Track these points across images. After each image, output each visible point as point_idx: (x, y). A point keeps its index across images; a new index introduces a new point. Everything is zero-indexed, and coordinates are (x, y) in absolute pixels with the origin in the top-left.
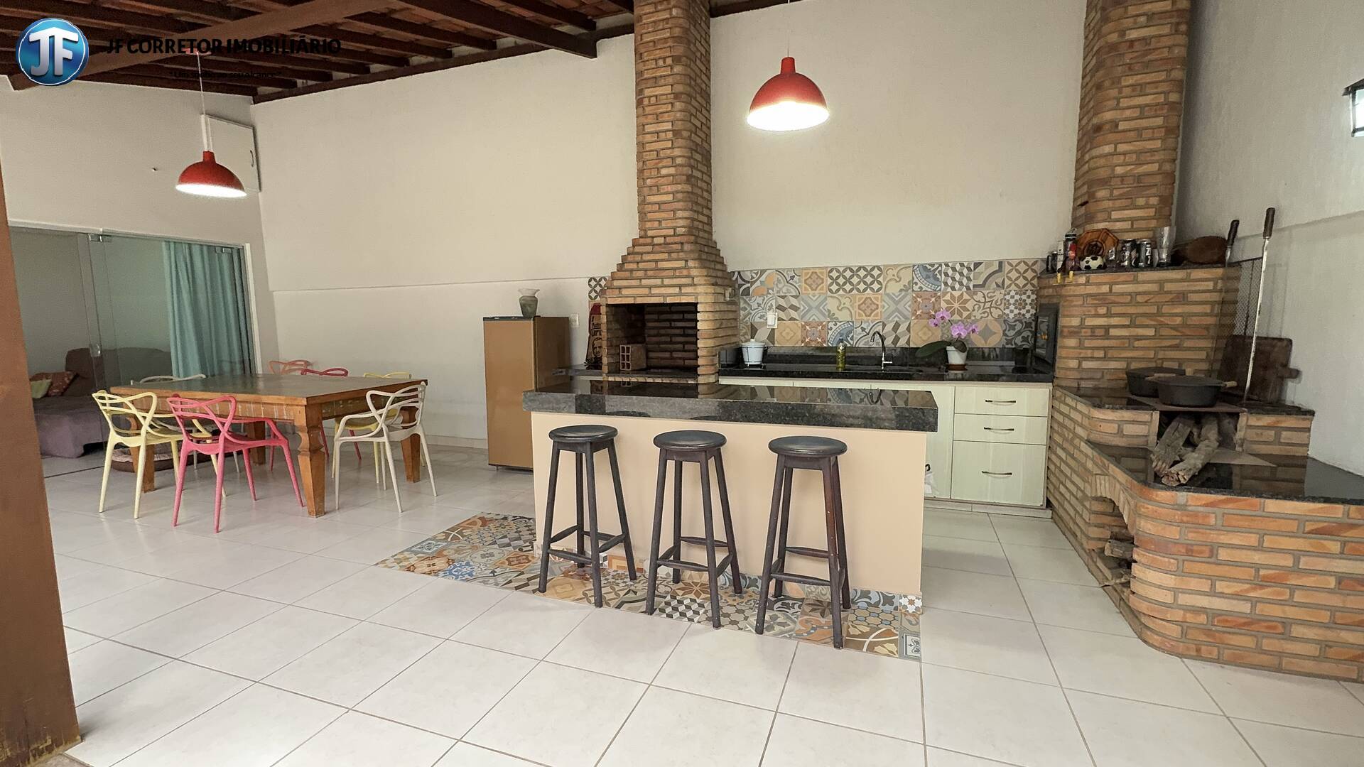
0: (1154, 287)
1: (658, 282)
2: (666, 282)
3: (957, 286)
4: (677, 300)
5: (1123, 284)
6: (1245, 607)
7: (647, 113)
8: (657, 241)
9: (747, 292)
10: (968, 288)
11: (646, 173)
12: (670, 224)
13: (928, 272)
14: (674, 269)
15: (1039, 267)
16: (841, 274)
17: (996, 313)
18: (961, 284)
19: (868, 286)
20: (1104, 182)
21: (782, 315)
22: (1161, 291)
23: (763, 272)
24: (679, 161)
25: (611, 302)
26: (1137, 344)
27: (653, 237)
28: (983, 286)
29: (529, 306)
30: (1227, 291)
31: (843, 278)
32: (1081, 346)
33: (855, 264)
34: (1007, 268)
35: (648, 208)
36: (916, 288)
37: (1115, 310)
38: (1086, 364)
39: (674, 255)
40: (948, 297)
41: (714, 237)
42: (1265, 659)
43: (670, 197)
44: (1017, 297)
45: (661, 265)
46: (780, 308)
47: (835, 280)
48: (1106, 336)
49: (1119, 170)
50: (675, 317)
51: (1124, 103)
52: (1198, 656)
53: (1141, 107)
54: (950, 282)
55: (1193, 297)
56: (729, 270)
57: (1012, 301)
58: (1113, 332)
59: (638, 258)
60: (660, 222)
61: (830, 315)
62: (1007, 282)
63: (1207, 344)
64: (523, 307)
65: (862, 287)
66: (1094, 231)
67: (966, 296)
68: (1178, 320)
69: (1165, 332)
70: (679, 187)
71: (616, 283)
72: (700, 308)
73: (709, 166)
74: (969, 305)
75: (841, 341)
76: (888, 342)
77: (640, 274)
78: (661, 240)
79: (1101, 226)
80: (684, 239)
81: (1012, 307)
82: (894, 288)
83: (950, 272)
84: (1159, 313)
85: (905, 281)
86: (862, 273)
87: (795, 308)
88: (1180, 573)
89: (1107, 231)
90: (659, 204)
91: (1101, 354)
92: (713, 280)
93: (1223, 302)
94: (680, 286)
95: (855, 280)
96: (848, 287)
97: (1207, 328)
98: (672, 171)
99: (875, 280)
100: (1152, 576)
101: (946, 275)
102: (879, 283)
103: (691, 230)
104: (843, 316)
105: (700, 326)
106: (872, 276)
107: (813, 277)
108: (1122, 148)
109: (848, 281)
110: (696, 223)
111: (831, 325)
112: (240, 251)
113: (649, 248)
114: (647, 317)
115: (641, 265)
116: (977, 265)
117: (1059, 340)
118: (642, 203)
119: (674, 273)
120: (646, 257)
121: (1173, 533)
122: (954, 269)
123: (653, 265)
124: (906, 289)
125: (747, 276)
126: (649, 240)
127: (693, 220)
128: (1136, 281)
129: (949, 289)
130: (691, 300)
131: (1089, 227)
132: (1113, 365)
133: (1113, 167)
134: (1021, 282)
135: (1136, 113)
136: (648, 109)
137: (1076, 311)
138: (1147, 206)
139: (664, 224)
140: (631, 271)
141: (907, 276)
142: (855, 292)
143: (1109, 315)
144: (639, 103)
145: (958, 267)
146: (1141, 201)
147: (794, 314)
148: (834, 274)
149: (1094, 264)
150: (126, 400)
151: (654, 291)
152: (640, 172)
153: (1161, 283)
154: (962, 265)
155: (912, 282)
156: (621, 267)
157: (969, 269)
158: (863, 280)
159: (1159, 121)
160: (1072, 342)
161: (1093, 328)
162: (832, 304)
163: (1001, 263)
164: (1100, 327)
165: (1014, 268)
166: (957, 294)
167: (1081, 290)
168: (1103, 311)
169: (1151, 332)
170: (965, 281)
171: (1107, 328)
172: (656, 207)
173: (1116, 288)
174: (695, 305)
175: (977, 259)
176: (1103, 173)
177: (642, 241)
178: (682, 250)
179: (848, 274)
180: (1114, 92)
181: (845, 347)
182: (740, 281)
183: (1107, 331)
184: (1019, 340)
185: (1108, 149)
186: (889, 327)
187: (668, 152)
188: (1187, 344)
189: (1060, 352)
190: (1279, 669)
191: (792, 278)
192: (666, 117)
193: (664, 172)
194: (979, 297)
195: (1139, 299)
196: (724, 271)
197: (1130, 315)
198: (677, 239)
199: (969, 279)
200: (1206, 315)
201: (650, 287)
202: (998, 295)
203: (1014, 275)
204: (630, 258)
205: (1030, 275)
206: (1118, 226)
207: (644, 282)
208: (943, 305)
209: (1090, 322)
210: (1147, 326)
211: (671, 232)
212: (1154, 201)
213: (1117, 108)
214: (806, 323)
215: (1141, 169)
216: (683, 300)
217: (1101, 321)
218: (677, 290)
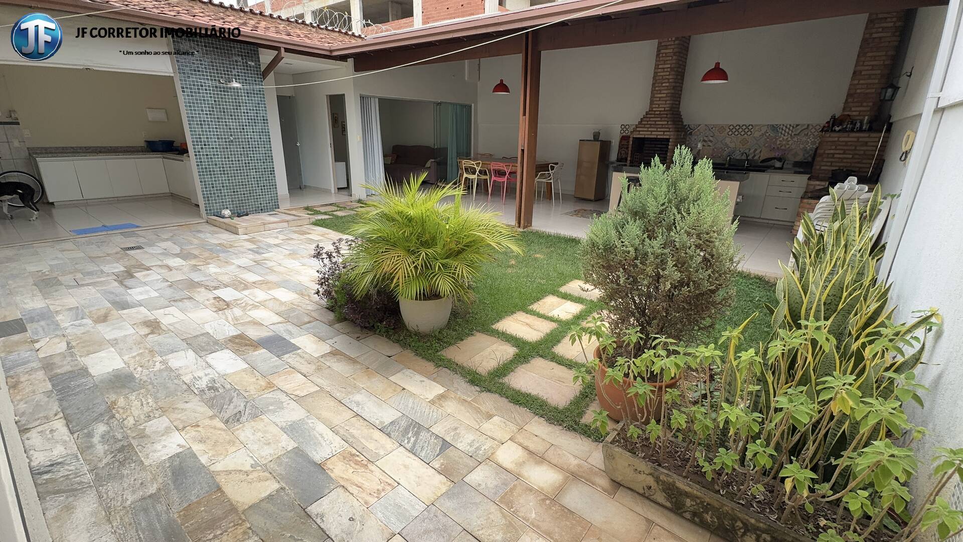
0: (856, 140)
1: (655, 129)
2: (659, 129)
3: (786, 134)
4: (662, 137)
5: (844, 138)
8: (657, 113)
9: (691, 134)
10: (791, 135)
11: (657, 85)
12: (663, 106)
13: (774, 128)
14: (662, 125)
16: (734, 127)
17: (802, 146)
18: (788, 133)
19: (746, 133)
21: (705, 144)
22: (858, 141)
23: (699, 125)
24: (671, 81)
25: (635, 136)
26: (845, 161)
27: (655, 111)
28: (798, 134)
29: (596, 136)
31: (735, 129)
32: (824, 161)
33: (741, 123)
34: (811, 127)
35: (654, 99)
36: (767, 134)
37: (838, 147)
38: (822, 168)
39: (663, 119)
40: (781, 139)
41: (680, 110)
43: (665, 95)
44: (813, 140)
45: (657, 123)
46: (704, 141)
47: (731, 130)
48: (833, 157)
49: (858, 91)
50: (658, 143)
51: (866, 63)
53: (873, 66)
54: (783, 132)
55: (869, 144)
56: (685, 124)
57: (810, 142)
58: (836, 156)
59: (648, 119)
60: (659, 105)
61: (726, 145)
62: (809, 134)
64: (594, 136)
65: (743, 133)
66: (844, 115)
67: (789, 139)
68: (862, 152)
69: (857, 156)
70: (669, 91)
71: (638, 129)
72: (671, 140)
73: (683, 80)
74: (790, 143)
75: (729, 156)
76: (750, 157)
77: (648, 126)
78: (659, 113)
80: (668, 112)
81: (809, 144)
82: (757, 134)
83: (784, 128)
84: (855, 150)
85: (763, 132)
86: (744, 127)
87: (711, 141)
89: (848, 115)
90: (660, 98)
91: (829, 164)
92: (677, 130)
94: (664, 132)
95: (740, 130)
96: (736, 133)
98: (667, 84)
99: (749, 130)
101: (782, 129)
102: (751, 132)
103: (671, 109)
104: (732, 145)
105: (669, 147)
106: (748, 128)
107: (722, 128)
108: (861, 82)
109: (737, 130)
110: (674, 106)
111: (726, 149)
112: (471, 106)
113: (653, 116)
114: (646, 142)
115: (649, 123)
116: (797, 125)
118: (653, 96)
119: (662, 126)
120: (651, 119)
122: (786, 127)
123: (654, 123)
124: (763, 135)
125: (692, 127)
126: (653, 112)
127: (673, 104)
128: (851, 137)
129: (782, 136)
130: (668, 137)
133: (856, 90)
134: (816, 134)
135: (870, 68)
136: (661, 59)
138: (867, 106)
139: (661, 106)
140: (645, 124)
141: (764, 130)
142: (739, 135)
143: (836, 149)
144: (658, 55)
145: (788, 126)
146: (865, 104)
147: (710, 144)
148: (731, 127)
149: (837, 129)
151: (653, 133)
152: (653, 84)
153: (858, 138)
154: (790, 125)
155: (766, 132)
156: (640, 123)
157: (793, 127)
158: (744, 130)
159: (879, 72)
160: (820, 159)
161: (829, 154)
162: (728, 140)
163: (808, 125)
164: (832, 154)
165: (814, 127)
166: (785, 138)
167: (829, 139)
168: (834, 147)
169: (851, 156)
170: (790, 132)
171: (833, 154)
172: (658, 99)
173: (842, 139)
174: (669, 139)
175: (797, 123)
177: (650, 112)
178: (666, 117)
179: (738, 127)
181: (730, 158)
182: (688, 129)
183: (833, 156)
186: (752, 151)
187: (667, 77)
188: (864, 161)
189: (815, 163)
191: (712, 128)
192: (668, 62)
193: (664, 85)
194: (795, 139)
195: (849, 143)
196: (682, 125)
197: (844, 150)
198: (666, 112)
199: (792, 131)
201: (652, 131)
202: (804, 139)
203: (813, 130)
204: (645, 119)
205: (820, 130)
206: (854, 113)
207: (649, 129)
208: (778, 142)
210: (849, 154)
211: (663, 109)
212: (871, 104)
213: (863, 65)
214: (715, 148)
215: (868, 91)
216: (665, 137)
217: (832, 152)
218: (662, 133)
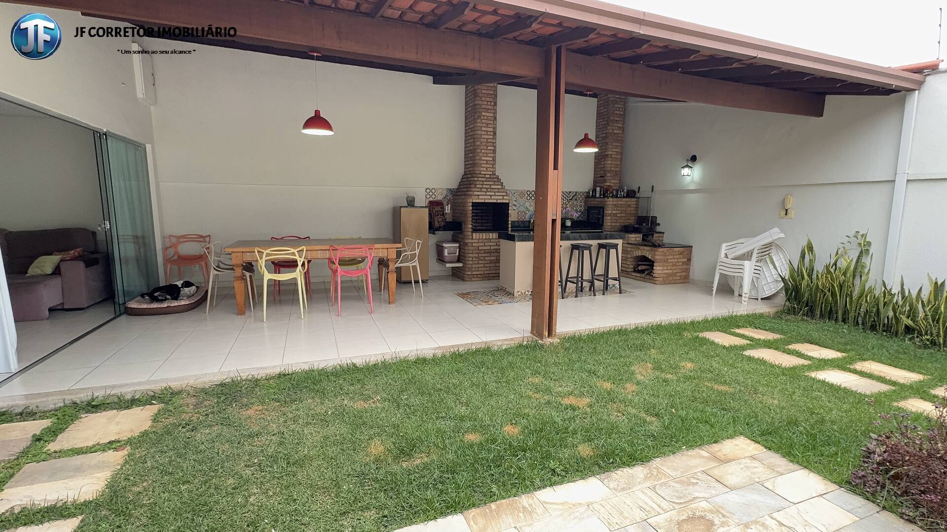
0: (623, 203)
1: (493, 194)
2: (497, 194)
3: (565, 199)
4: (502, 201)
6: (671, 271)
7: (483, 122)
10: (568, 200)
15: (585, 194)
16: (531, 193)
17: (575, 209)
20: (609, 171)
22: (625, 204)
25: (474, 201)
28: (571, 199)
30: (636, 204)
31: (531, 195)
32: (611, 219)
34: (578, 194)
35: (492, 162)
37: (618, 209)
38: (613, 224)
40: (562, 203)
42: (673, 282)
43: (491, 159)
44: (580, 204)
45: (492, 187)
47: (529, 195)
48: (616, 216)
52: (665, 284)
55: (631, 206)
61: (527, 208)
62: (578, 199)
63: (634, 218)
64: (409, 201)
66: (607, 185)
67: (567, 203)
68: (629, 212)
71: (476, 193)
74: (568, 206)
75: (531, 218)
77: (484, 190)
78: (489, 176)
79: (609, 184)
81: (579, 207)
84: (626, 210)
87: (515, 206)
88: (663, 266)
90: (487, 161)
93: (637, 207)
96: (533, 198)
97: (633, 214)
100: (658, 268)
104: (532, 209)
105: (510, 212)
107: (522, 194)
111: (527, 212)
115: (484, 186)
116: (570, 192)
117: (605, 218)
121: (662, 257)
123: (489, 186)
128: (621, 201)
129: (563, 200)
130: (507, 201)
131: (605, 184)
132: (618, 224)
133: (611, 168)
134: (581, 199)
137: (609, 209)
138: (618, 180)
142: (531, 200)
145: (565, 193)
146: (616, 178)
148: (529, 193)
150: (295, 251)
152: (478, 146)
153: (625, 202)
157: (568, 194)
160: (609, 218)
161: (614, 214)
162: (527, 205)
163: (576, 192)
166: (565, 202)
167: (611, 203)
170: (567, 198)
171: (616, 214)
172: (485, 162)
173: (619, 203)
174: (508, 204)
176: (609, 169)
179: (533, 193)
180: (611, 146)
181: (533, 221)
184: (580, 218)
185: (610, 162)
187: (491, 140)
189: (605, 221)
190: (675, 283)
191: (514, 193)
192: (490, 126)
193: (489, 148)
194: (570, 203)
195: (621, 206)
200: (633, 211)
202: (575, 203)
203: (579, 196)
205: (583, 196)
206: (612, 184)
209: (613, 212)
211: (491, 173)
213: (612, 151)
214: (519, 211)
215: (617, 169)
216: (504, 201)
217: (615, 212)
218: (502, 197)
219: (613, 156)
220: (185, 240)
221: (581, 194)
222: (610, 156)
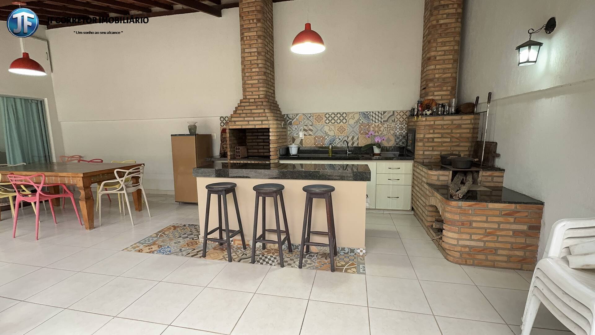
0: (450, 122)
1: (252, 119)
2: (256, 119)
3: (377, 121)
4: (260, 127)
5: (439, 121)
6: (482, 244)
7: (245, 43)
8: (251, 100)
9: (290, 123)
10: (381, 122)
11: (246, 71)
12: (257, 93)
13: (365, 115)
14: (259, 113)
15: (408, 114)
16: (330, 116)
17: (392, 132)
18: (378, 120)
19: (341, 121)
20: (431, 80)
21: (306, 133)
22: (452, 124)
23: (297, 115)
24: (260, 65)
25: (231, 127)
26: (444, 144)
27: (249, 99)
28: (387, 121)
29: (192, 129)
30: (475, 124)
31: (331, 118)
32: (424, 146)
33: (336, 111)
34: (396, 114)
35: (247, 86)
36: (361, 122)
37: (436, 131)
38: (426, 153)
39: (259, 107)
40: (373, 126)
41: (276, 99)
42: (489, 263)
43: (256, 82)
44: (400, 126)
45: (253, 111)
46: (305, 130)
47: (327, 118)
48: (433, 141)
49: (437, 76)
50: (260, 134)
51: (438, 49)
52: (466, 264)
53: (444, 51)
54: (374, 119)
55: (463, 126)
56: (283, 114)
57: (398, 127)
58: (435, 140)
59: (243, 108)
60: (252, 92)
61: (326, 134)
62: (396, 120)
63: (468, 144)
64: (190, 130)
65: (339, 121)
66: (428, 100)
67: (380, 125)
68: (458, 135)
69: (454, 140)
70: (261, 77)
71: (233, 119)
72: (271, 130)
73: (273, 68)
74: (382, 129)
75: (331, 144)
76: (350, 145)
77: (244, 115)
78: (253, 100)
79: (431, 98)
80: (263, 100)
81: (398, 130)
82: (352, 122)
83: (374, 115)
84: (452, 133)
85: (356, 119)
86: (339, 115)
87: (311, 130)
88: (459, 232)
89: (433, 100)
90: (252, 84)
91: (431, 149)
92: (276, 118)
93: (474, 128)
94: (262, 121)
95: (336, 118)
96: (333, 121)
97: (468, 138)
98: (257, 70)
99: (344, 118)
100: (450, 234)
101: (373, 116)
102: (346, 119)
103: (266, 96)
104: (331, 133)
105: (271, 138)
106: (343, 116)
107: (319, 117)
108: (438, 67)
109: (333, 119)
110: (268, 93)
111: (326, 137)
112: (42, 102)
113: (248, 104)
114: (247, 134)
115: (244, 111)
116: (384, 112)
117: (416, 143)
118: (244, 84)
119: (259, 115)
120: (246, 108)
121: (457, 217)
122: (375, 114)
123: (249, 111)
124: (357, 122)
125: (291, 116)
126: (247, 100)
127: (267, 91)
128: (443, 120)
129: (374, 122)
130: (267, 127)
131: (426, 98)
132: (436, 153)
133: (435, 74)
134: (401, 120)
135: (443, 53)
136: (246, 42)
137: (422, 132)
138: (447, 90)
139: (254, 93)
140: (240, 114)
141: (357, 117)
142: (336, 123)
143: (434, 133)
144: (242, 39)
145: (377, 113)
146: (445, 88)
147: (311, 133)
148: (327, 116)
149: (429, 113)
151: (250, 123)
152: (243, 70)
153: (452, 120)
154: (379, 112)
155: (359, 120)
156: (235, 112)
157: (381, 114)
158: (339, 118)
159: (451, 57)
160: (420, 144)
161: (428, 138)
162: (326, 129)
163: (393, 112)
164: (431, 138)
165: (399, 114)
166: (377, 124)
167: (423, 123)
168: (431, 131)
169: (448, 140)
170: (380, 119)
171: (433, 138)
172: (250, 86)
173: (437, 123)
174: (268, 129)
175: (384, 110)
176: (431, 77)
177: (244, 100)
178: (262, 105)
179: (333, 116)
180: (435, 45)
181: (332, 147)
182: (288, 119)
183: (433, 140)
184: (401, 143)
185: (433, 67)
186: (350, 138)
187: (255, 61)
188: (461, 144)
189: (417, 148)
191: (310, 117)
192: (254, 46)
193: (254, 70)
194: (385, 126)
195: (445, 127)
196: (281, 114)
197: (441, 133)
198: (260, 100)
199: (381, 118)
200: (468, 133)
201: (248, 121)
202: (393, 125)
203: (398, 117)
204: (239, 108)
205: (405, 117)
206: (437, 98)
207: (246, 119)
208: (372, 129)
209: (427, 136)
210: (447, 138)
211: (257, 97)
212: (449, 88)
213: (436, 51)
214: (316, 137)
215: (445, 76)
216: (264, 127)
217: (431, 136)
218: (260, 122)
219: (438, 58)
220: (74, 159)
221: (402, 114)
222: (432, 58)
